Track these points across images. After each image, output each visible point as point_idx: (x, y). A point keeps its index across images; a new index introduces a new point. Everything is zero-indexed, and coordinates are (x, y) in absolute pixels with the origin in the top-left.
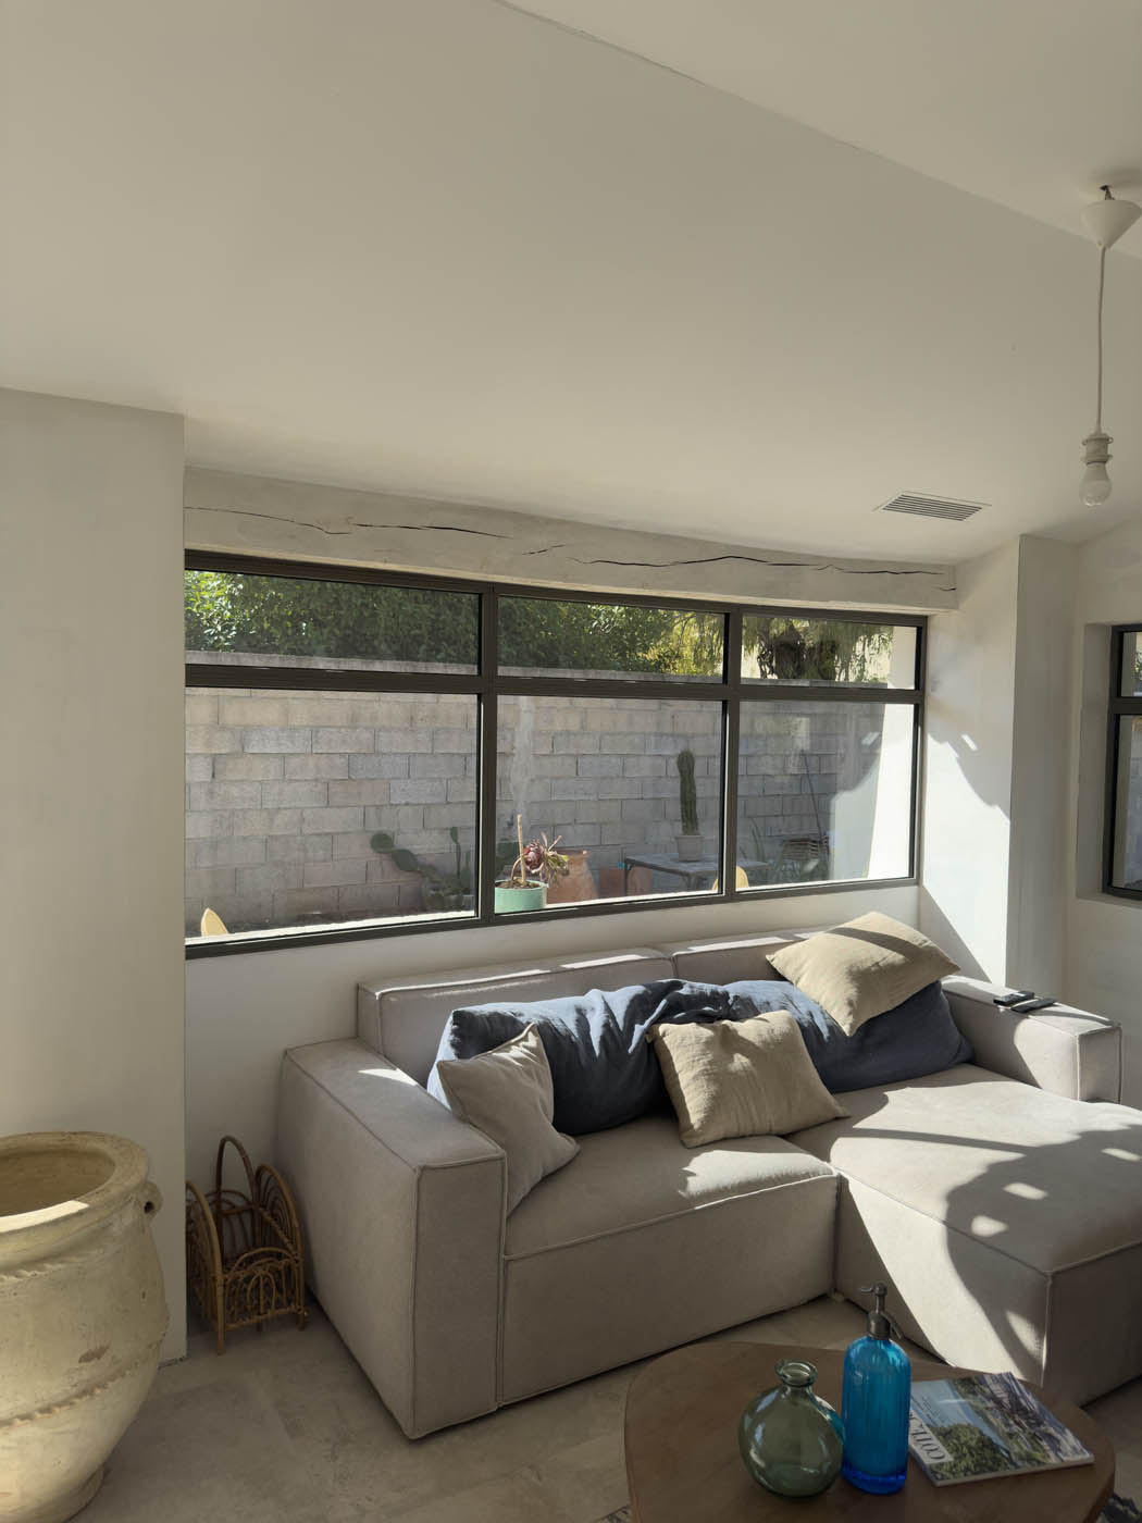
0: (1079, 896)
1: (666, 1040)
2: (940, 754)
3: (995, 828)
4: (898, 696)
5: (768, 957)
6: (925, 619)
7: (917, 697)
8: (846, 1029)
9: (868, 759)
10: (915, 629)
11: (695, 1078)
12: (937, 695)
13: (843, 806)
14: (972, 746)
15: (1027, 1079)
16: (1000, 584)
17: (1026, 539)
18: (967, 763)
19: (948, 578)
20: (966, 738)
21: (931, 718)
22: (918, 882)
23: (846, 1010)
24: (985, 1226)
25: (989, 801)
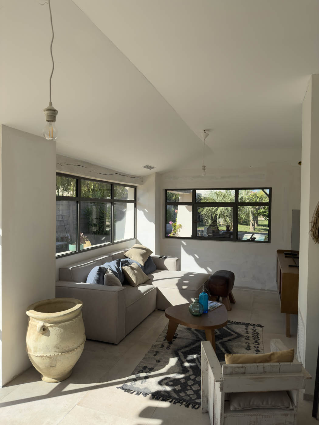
0: (163, 238)
1: (125, 269)
2: (140, 213)
3: (152, 227)
4: (130, 202)
5: (125, 254)
6: (136, 186)
7: (135, 202)
8: (143, 265)
9: (122, 215)
10: (134, 188)
12: (138, 202)
13: (118, 224)
14: (147, 211)
16: (152, 180)
17: (156, 173)
18: (146, 214)
19: (141, 179)
20: (146, 210)
21: (137, 206)
22: (136, 238)
23: (142, 261)
24: (184, 287)
25: (150, 221)
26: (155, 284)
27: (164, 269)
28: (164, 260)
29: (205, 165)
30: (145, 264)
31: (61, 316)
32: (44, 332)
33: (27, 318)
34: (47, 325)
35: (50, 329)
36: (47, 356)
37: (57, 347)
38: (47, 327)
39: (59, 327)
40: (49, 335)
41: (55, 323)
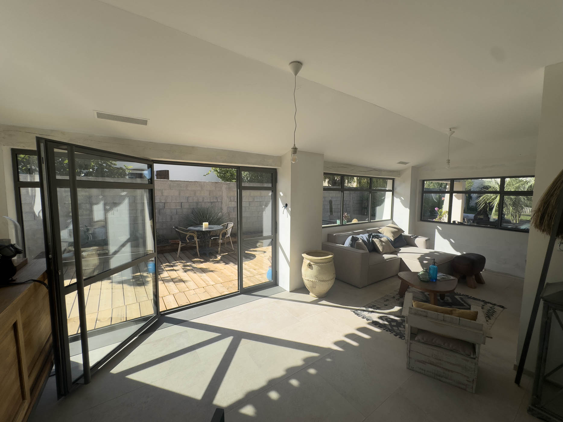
0: (418, 221)
1: (374, 241)
2: (397, 201)
3: (407, 211)
4: (389, 191)
5: (378, 230)
6: (394, 178)
7: (393, 191)
8: (393, 240)
9: (382, 202)
10: (392, 180)
11: (380, 245)
12: (395, 191)
13: (378, 209)
14: (403, 199)
15: (417, 247)
16: (409, 173)
17: (412, 167)
18: (402, 201)
19: (399, 173)
20: (402, 198)
21: (395, 194)
22: (392, 220)
23: (392, 237)
24: (425, 262)
25: (406, 207)
26: (400, 255)
27: (415, 246)
28: (415, 239)
29: (449, 159)
30: (395, 240)
31: (319, 259)
32: (310, 267)
33: (303, 258)
34: (312, 263)
35: (313, 265)
36: (311, 281)
37: (316, 277)
38: (312, 264)
39: (318, 266)
40: (312, 269)
41: (316, 263)
